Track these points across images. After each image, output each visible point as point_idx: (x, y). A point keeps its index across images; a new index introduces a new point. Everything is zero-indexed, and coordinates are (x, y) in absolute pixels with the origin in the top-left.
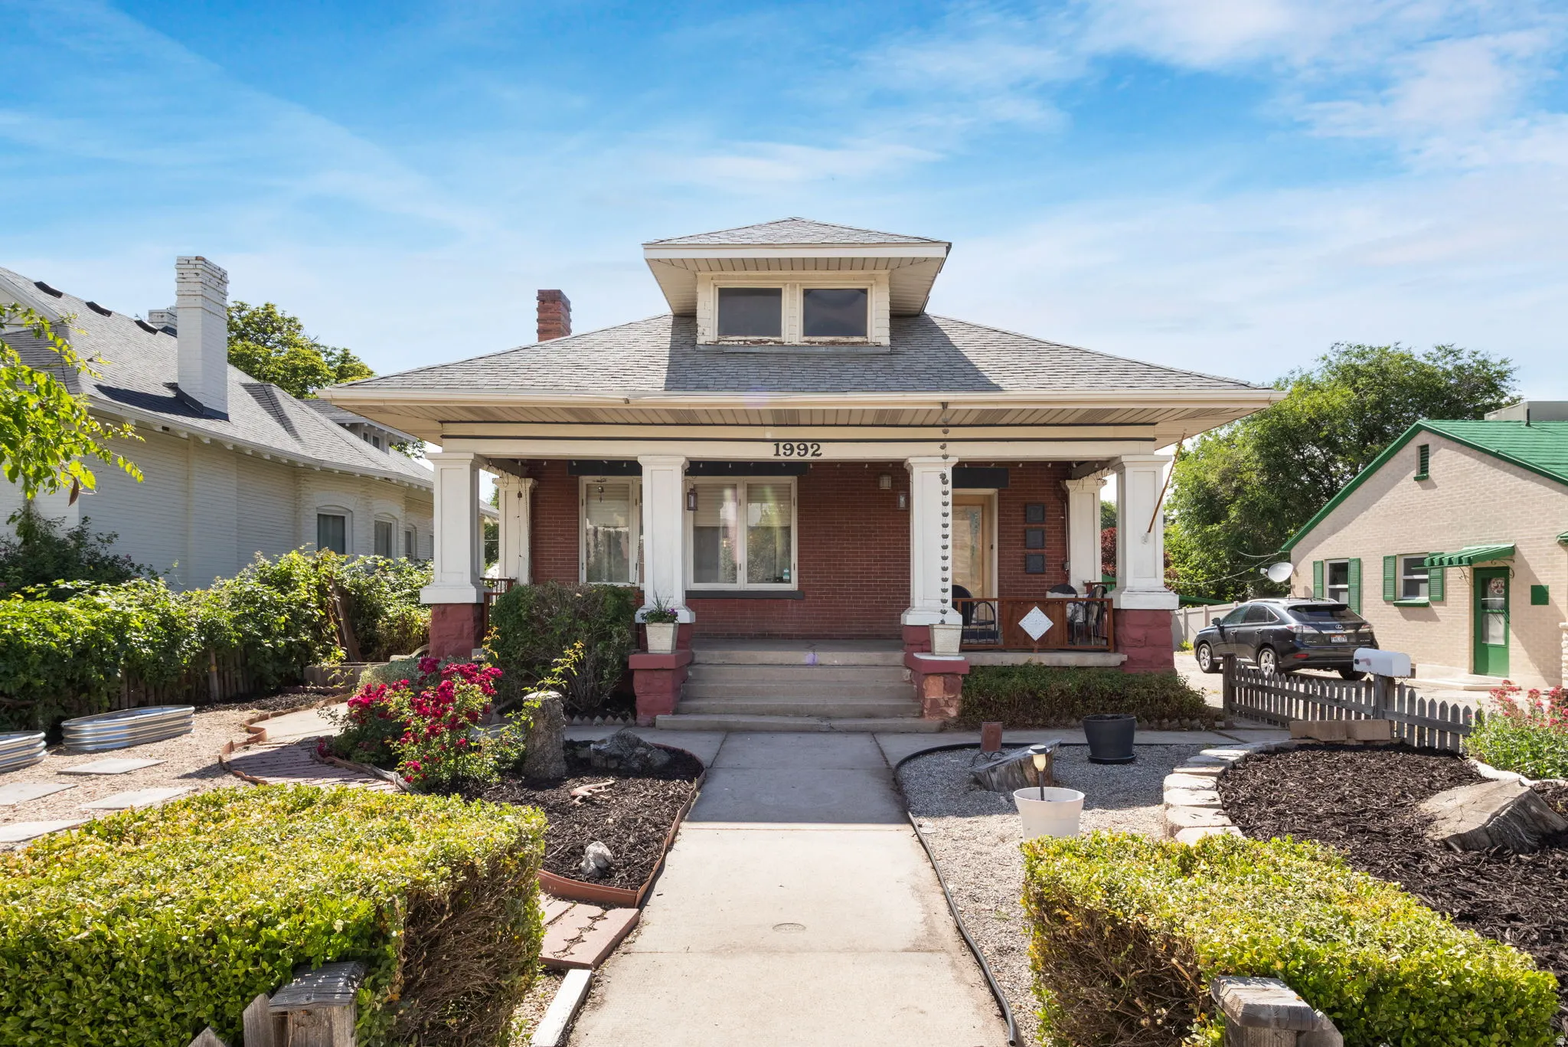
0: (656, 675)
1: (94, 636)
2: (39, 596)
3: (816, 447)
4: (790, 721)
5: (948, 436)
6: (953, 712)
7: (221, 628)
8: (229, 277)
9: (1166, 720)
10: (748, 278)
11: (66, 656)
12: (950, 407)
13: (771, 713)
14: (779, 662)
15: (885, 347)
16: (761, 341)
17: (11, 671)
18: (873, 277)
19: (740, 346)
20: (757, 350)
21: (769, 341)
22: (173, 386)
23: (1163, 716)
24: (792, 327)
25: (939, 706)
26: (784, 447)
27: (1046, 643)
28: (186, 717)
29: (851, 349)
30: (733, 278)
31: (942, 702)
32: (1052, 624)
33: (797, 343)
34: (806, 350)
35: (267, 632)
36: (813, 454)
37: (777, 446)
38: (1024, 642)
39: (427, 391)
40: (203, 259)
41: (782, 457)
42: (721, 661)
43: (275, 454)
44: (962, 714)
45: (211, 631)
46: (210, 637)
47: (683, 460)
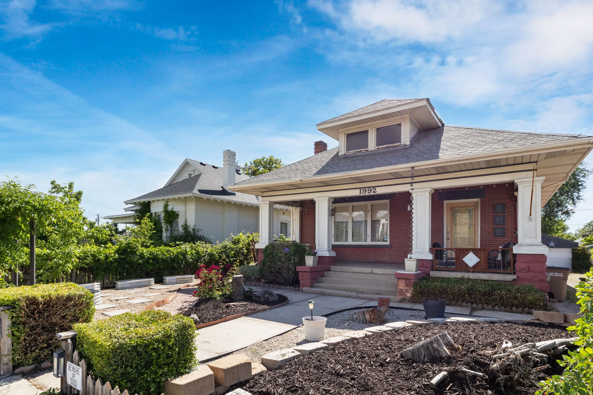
0: (305, 273)
1: (177, 256)
2: (173, 246)
3: (374, 189)
4: (345, 293)
5: (414, 181)
6: (409, 295)
7: (214, 255)
8: (236, 154)
9: (514, 308)
10: (356, 128)
11: (168, 261)
12: (415, 168)
13: (344, 290)
14: (359, 271)
15: (408, 145)
16: (361, 151)
17: (155, 264)
18: (403, 118)
19: (353, 154)
20: (359, 154)
21: (364, 150)
22: (222, 187)
23: (513, 306)
24: (372, 144)
25: (403, 292)
26: (363, 190)
27: (476, 269)
28: (191, 278)
29: (394, 149)
30: (351, 129)
31: (404, 291)
32: (479, 260)
33: (373, 149)
34: (377, 152)
35: (228, 256)
36: (374, 192)
37: (360, 190)
38: (466, 268)
39: (251, 184)
40: (229, 150)
41: (362, 194)
42: (339, 270)
43: (246, 204)
44: (413, 296)
45: (211, 256)
46: (211, 257)
47: (328, 198)
